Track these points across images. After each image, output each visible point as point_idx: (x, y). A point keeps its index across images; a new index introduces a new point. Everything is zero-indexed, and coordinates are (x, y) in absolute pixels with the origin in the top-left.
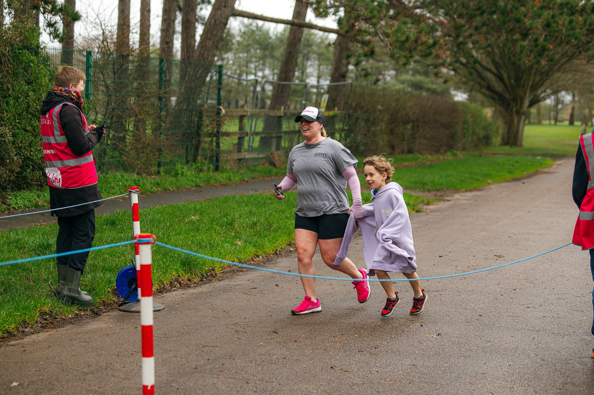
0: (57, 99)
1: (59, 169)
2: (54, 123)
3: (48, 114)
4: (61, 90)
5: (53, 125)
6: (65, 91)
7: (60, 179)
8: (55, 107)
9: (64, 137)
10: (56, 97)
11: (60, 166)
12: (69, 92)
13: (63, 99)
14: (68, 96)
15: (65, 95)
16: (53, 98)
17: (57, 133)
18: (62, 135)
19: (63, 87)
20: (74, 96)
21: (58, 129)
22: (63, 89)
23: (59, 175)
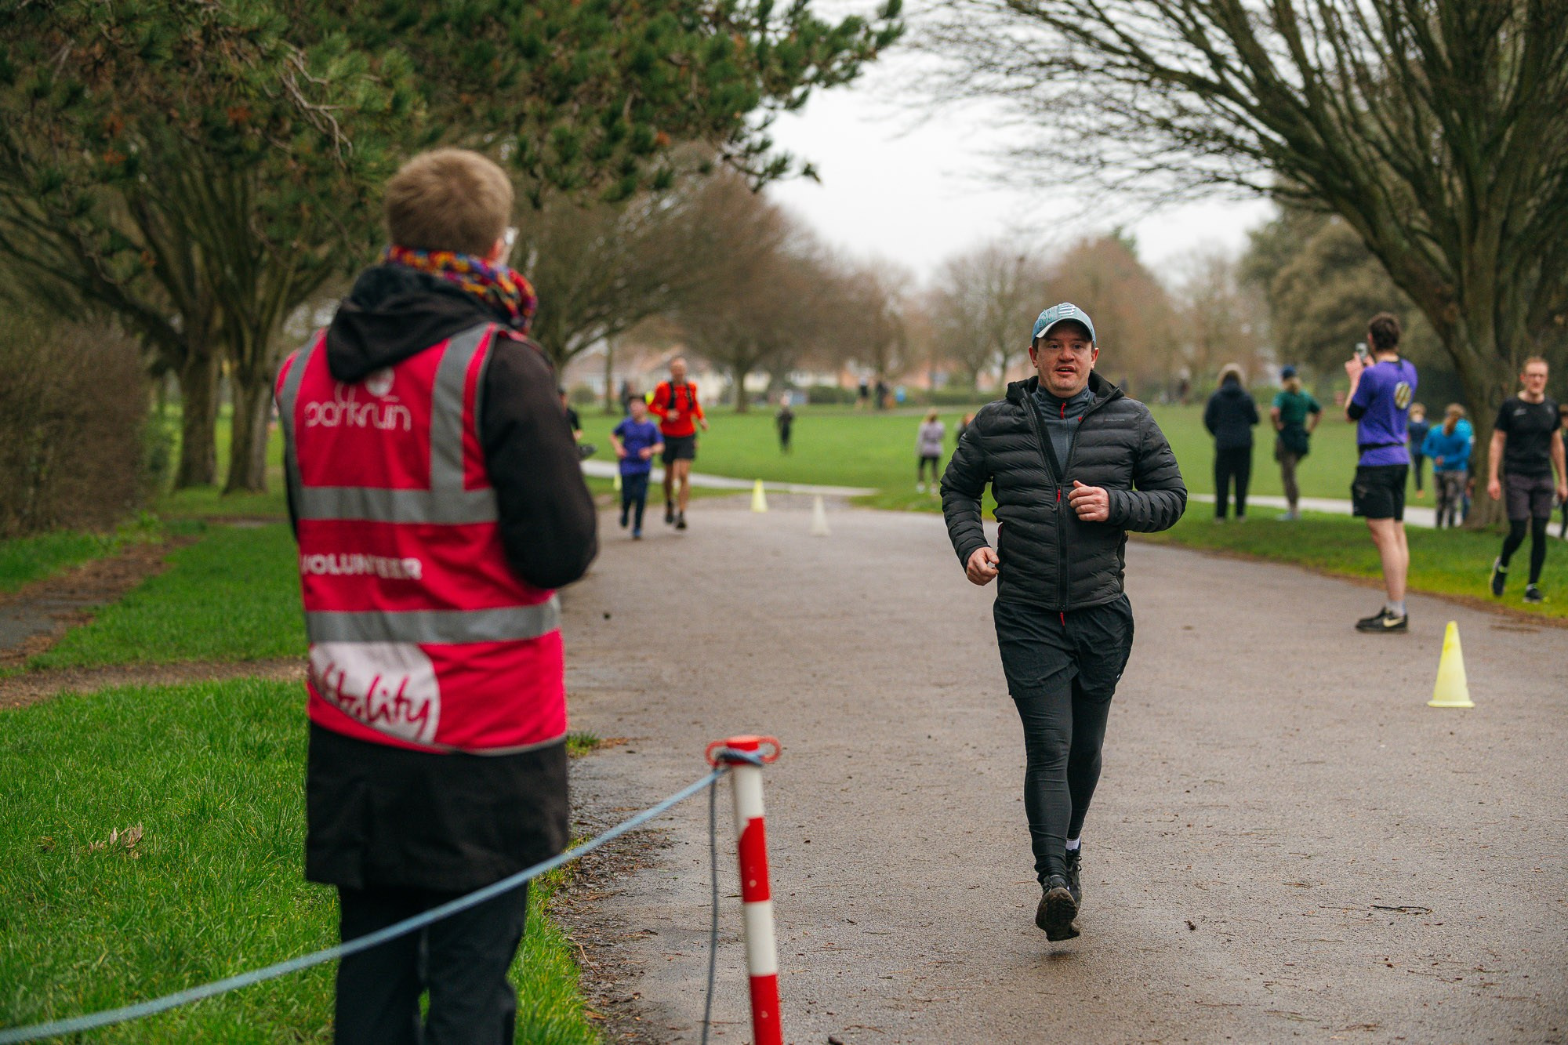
0: (445, 307)
1: (431, 653)
2: (436, 422)
3: (389, 376)
4: (449, 268)
5: (426, 431)
6: (472, 271)
7: (427, 705)
8: (442, 341)
9: (483, 496)
10: (439, 298)
11: (433, 639)
12: (488, 279)
13: (469, 308)
14: (483, 298)
15: (475, 293)
16: (422, 300)
17: (447, 474)
18: (470, 486)
19: (456, 251)
20: (509, 295)
21: (459, 455)
22: (462, 262)
23: (424, 683)
